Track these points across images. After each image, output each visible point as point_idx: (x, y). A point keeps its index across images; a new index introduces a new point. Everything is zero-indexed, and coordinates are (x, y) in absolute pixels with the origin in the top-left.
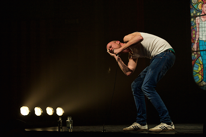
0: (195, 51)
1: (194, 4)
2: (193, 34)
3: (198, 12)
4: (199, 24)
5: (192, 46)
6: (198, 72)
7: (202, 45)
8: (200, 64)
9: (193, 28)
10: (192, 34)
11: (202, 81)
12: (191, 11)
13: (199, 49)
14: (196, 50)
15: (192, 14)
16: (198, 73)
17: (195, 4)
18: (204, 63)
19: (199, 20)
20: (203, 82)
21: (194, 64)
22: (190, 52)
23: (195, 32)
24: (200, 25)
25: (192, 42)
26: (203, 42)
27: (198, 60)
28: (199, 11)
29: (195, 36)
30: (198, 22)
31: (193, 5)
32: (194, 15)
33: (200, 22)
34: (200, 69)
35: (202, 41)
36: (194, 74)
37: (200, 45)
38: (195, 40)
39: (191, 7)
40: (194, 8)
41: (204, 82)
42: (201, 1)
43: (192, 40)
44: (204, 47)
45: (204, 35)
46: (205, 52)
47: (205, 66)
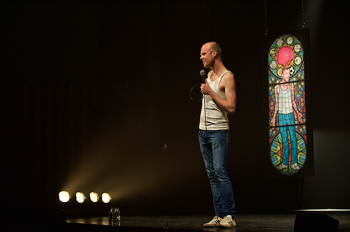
0: (274, 127)
1: (272, 69)
3: (278, 80)
4: (278, 94)
6: (276, 152)
7: (282, 119)
8: (279, 142)
9: (271, 99)
10: (270, 106)
11: (280, 164)
12: (269, 77)
13: (278, 124)
14: (274, 125)
15: (270, 82)
16: (277, 153)
17: (275, 69)
18: (283, 142)
19: (278, 89)
20: (282, 164)
21: (271, 142)
22: (267, 127)
23: (273, 104)
24: (280, 95)
25: (270, 115)
26: (283, 115)
27: (276, 138)
28: (279, 78)
30: (277, 91)
31: (271, 71)
32: (273, 83)
33: (280, 91)
34: (279, 148)
35: (281, 115)
36: (271, 155)
38: (274, 113)
39: (269, 73)
40: (272, 75)
41: (284, 164)
42: (281, 65)
43: (270, 113)
44: (285, 121)
45: (284, 107)
46: (285, 128)
47: (286, 145)
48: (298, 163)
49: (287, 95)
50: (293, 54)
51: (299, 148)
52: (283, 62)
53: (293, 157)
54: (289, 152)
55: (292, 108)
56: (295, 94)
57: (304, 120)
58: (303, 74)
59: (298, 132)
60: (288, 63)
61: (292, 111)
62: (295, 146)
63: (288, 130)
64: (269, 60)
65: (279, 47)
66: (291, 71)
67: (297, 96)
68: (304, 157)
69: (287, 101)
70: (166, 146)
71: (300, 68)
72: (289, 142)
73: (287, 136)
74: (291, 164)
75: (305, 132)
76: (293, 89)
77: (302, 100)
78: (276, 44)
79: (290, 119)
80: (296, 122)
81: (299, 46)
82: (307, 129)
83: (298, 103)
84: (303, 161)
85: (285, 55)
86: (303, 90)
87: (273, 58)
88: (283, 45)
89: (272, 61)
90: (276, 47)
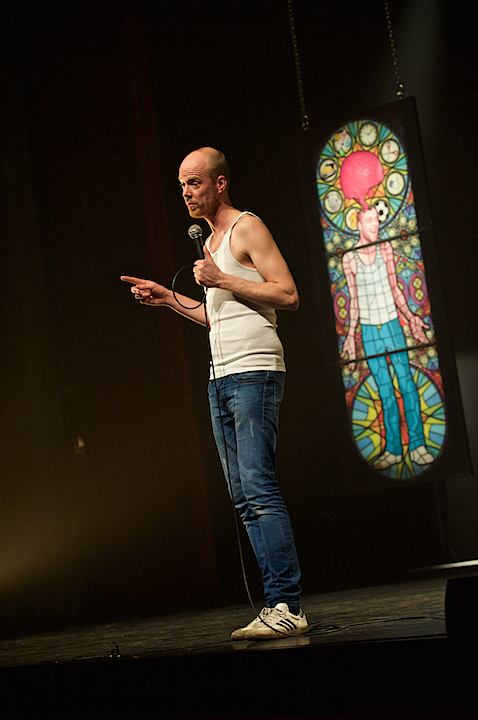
0: (353, 361)
1: (332, 213)
2: (340, 308)
3: (349, 239)
4: (354, 276)
5: (340, 347)
6: (367, 424)
7: (371, 339)
8: (371, 398)
9: (339, 290)
10: (336, 309)
11: (382, 453)
12: (325, 235)
13: (362, 352)
14: (353, 357)
15: (330, 247)
16: (369, 428)
17: (337, 213)
18: (383, 396)
19: (353, 263)
20: (387, 453)
21: (351, 399)
22: (336, 363)
23: (344, 302)
24: (359, 277)
25: (340, 332)
26: (374, 328)
27: (363, 388)
28: (351, 234)
29: (346, 313)
30: (350, 268)
31: (328, 219)
32: (338, 249)
33: (357, 267)
34: (373, 415)
35: (369, 328)
36: (356, 433)
37: (365, 338)
38: (349, 326)
39: (324, 226)
40: (333, 228)
41: (391, 453)
42: (352, 201)
43: (337, 328)
44: (379, 344)
45: (373, 306)
46: (382, 361)
47: (389, 403)
48: (426, 446)
49: (376, 275)
50: (380, 167)
51: (424, 407)
52: (356, 191)
53: (412, 434)
54: (401, 419)
55: (394, 307)
56: (399, 270)
57: (430, 334)
58: (413, 215)
59: (416, 368)
60: (370, 192)
61: (394, 315)
62: (413, 405)
63: (389, 364)
64: (320, 192)
65: (342, 153)
66: (381, 213)
67: (404, 274)
68: (441, 429)
69: (379, 289)
70: (81, 444)
71: (403, 201)
72: (398, 395)
73: (389, 380)
74: (409, 451)
75: (437, 365)
76: (391, 257)
77: (418, 283)
78: (334, 149)
79: (392, 337)
80: (410, 343)
81: (394, 147)
82: (440, 355)
83: (408, 293)
84: (441, 440)
85: (362, 173)
86: (417, 257)
87: (331, 184)
88: (352, 148)
89: (328, 192)
90: (335, 155)
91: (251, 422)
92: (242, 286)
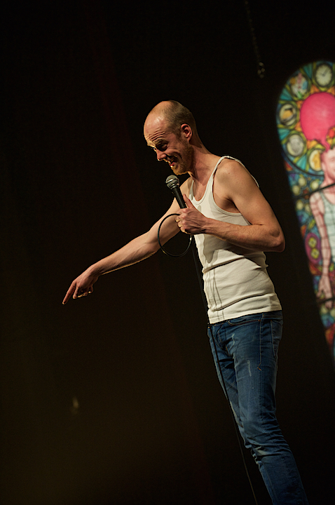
0: (329, 300)
1: (295, 157)
2: (311, 249)
3: (313, 180)
4: (322, 215)
5: (316, 287)
9: (309, 231)
10: (308, 250)
12: (291, 179)
14: (329, 295)
15: (296, 190)
17: (300, 156)
19: (320, 204)
21: (332, 337)
22: (313, 302)
23: (315, 242)
24: (328, 216)
25: (313, 272)
28: (316, 175)
29: (317, 253)
30: (318, 208)
31: (292, 163)
32: (304, 191)
33: (325, 207)
38: (322, 266)
39: (289, 169)
40: (297, 171)
42: (313, 143)
43: (311, 268)
52: (317, 132)
60: (331, 132)
64: (282, 137)
65: (299, 96)
78: (291, 93)
85: (320, 114)
87: (292, 127)
88: (308, 90)
89: (289, 136)
90: (292, 99)
91: (249, 362)
92: (228, 230)
